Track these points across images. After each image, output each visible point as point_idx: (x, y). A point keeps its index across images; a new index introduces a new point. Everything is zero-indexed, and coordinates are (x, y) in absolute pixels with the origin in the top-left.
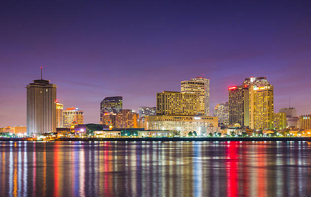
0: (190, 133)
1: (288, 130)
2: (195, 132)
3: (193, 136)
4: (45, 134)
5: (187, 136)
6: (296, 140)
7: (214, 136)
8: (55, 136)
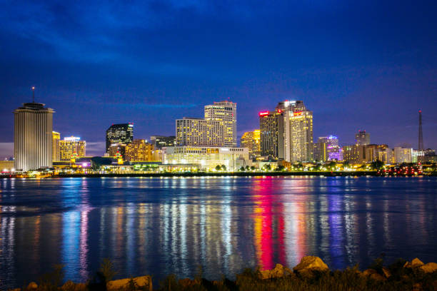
0: (218, 167)
1: (332, 164)
2: (224, 166)
3: (222, 171)
4: (39, 170)
5: (214, 171)
6: (343, 174)
7: (246, 171)
8: (51, 172)
